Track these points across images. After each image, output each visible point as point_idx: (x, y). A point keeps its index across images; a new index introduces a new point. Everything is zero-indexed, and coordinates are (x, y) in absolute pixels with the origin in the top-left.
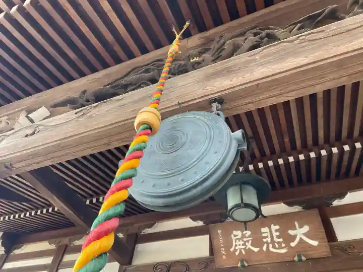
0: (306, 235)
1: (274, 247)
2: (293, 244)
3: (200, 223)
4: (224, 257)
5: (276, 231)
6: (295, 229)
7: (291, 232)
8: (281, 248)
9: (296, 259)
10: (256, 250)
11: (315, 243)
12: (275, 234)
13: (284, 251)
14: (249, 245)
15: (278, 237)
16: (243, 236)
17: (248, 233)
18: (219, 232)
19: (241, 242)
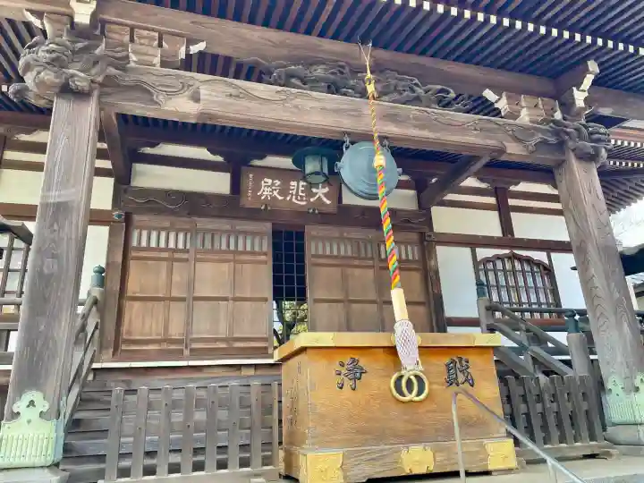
0: (326, 195)
1: (296, 199)
2: (312, 200)
3: (219, 159)
4: (250, 199)
5: (303, 186)
6: (318, 188)
7: (314, 190)
8: (302, 200)
9: (311, 211)
10: (280, 198)
11: (328, 202)
12: (301, 188)
13: (304, 203)
14: (275, 193)
15: (302, 192)
16: (273, 184)
17: (278, 182)
18: (251, 176)
19: (269, 189)
